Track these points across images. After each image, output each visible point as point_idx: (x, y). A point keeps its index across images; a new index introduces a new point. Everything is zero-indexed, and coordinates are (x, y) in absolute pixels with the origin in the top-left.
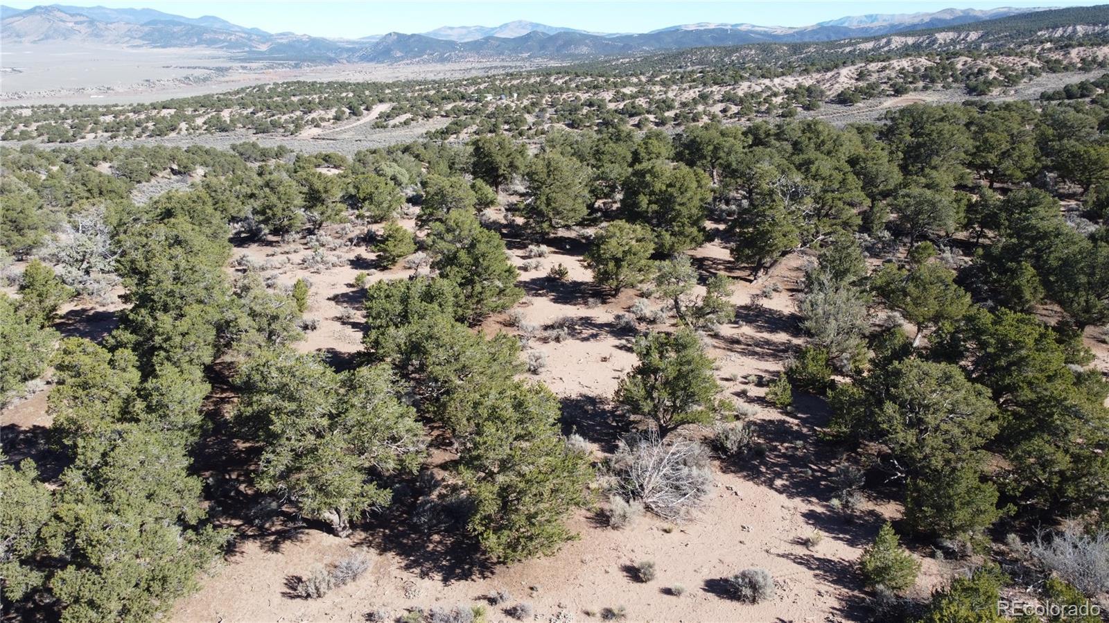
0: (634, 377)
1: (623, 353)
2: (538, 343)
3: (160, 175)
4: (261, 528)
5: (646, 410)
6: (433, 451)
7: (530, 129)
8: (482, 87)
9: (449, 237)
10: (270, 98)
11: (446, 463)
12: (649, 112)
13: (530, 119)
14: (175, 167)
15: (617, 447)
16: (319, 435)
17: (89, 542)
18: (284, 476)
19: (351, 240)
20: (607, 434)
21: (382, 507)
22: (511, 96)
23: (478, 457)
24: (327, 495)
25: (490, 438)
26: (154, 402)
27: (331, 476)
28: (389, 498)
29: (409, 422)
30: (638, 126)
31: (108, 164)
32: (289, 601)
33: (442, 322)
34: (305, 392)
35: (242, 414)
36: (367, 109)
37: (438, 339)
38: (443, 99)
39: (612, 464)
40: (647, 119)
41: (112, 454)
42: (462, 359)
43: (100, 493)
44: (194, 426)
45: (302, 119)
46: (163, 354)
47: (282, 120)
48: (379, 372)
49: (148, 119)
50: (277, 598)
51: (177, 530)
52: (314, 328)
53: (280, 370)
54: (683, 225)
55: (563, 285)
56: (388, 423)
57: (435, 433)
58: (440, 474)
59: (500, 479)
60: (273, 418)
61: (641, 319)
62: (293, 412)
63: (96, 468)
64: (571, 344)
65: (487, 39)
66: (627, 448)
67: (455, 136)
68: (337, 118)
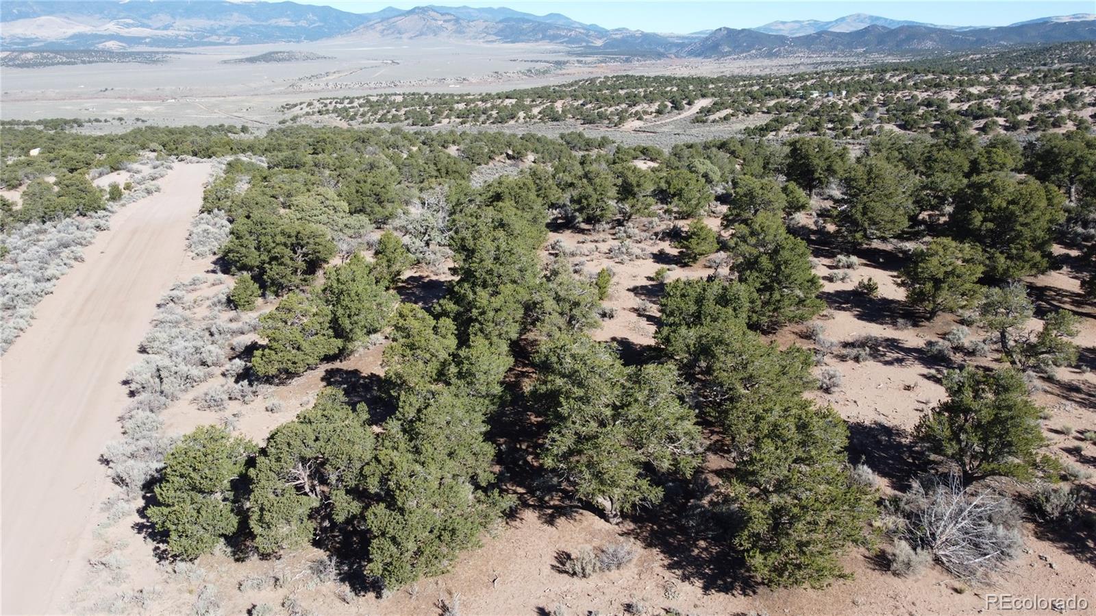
0: (939, 413)
1: (930, 384)
2: (834, 360)
3: (497, 159)
4: (541, 500)
5: (950, 452)
6: (711, 457)
7: (856, 128)
8: (809, 83)
9: (753, 241)
10: (600, 90)
11: (722, 470)
12: (998, 115)
13: (857, 118)
14: (510, 152)
15: (910, 487)
16: (602, 424)
17: (398, 485)
18: (566, 456)
19: (656, 234)
20: (900, 470)
21: (653, 504)
22: (839, 93)
23: (753, 473)
24: (602, 482)
25: (767, 456)
26: (464, 370)
27: (608, 465)
28: (661, 495)
29: (688, 425)
30: (983, 130)
31: (456, 147)
32: (557, 574)
33: (733, 328)
34: (594, 381)
35: (537, 390)
36: (689, 104)
37: (727, 345)
38: (766, 95)
39: (902, 504)
40: (995, 123)
41: (424, 411)
42: (750, 369)
43: (412, 444)
44: (494, 396)
45: (627, 111)
46: (477, 325)
47: (608, 112)
48: (664, 371)
49: (493, 108)
50: (547, 570)
51: (469, 487)
52: (611, 317)
53: (573, 357)
54: (1024, 248)
55: (871, 300)
56: (667, 423)
57: (715, 437)
58: (714, 481)
59: (775, 499)
60: (562, 400)
61: (958, 349)
62: (580, 399)
63: (411, 421)
64: (871, 367)
65: (820, 34)
66: (922, 490)
67: (774, 133)
68: (659, 112)
